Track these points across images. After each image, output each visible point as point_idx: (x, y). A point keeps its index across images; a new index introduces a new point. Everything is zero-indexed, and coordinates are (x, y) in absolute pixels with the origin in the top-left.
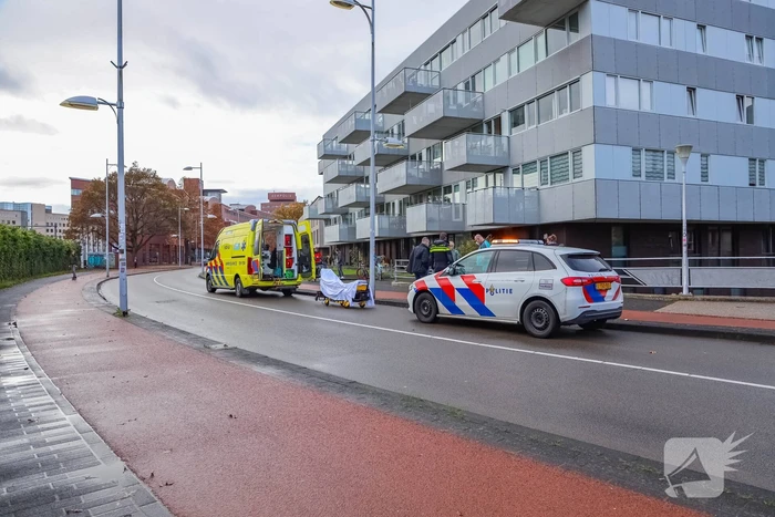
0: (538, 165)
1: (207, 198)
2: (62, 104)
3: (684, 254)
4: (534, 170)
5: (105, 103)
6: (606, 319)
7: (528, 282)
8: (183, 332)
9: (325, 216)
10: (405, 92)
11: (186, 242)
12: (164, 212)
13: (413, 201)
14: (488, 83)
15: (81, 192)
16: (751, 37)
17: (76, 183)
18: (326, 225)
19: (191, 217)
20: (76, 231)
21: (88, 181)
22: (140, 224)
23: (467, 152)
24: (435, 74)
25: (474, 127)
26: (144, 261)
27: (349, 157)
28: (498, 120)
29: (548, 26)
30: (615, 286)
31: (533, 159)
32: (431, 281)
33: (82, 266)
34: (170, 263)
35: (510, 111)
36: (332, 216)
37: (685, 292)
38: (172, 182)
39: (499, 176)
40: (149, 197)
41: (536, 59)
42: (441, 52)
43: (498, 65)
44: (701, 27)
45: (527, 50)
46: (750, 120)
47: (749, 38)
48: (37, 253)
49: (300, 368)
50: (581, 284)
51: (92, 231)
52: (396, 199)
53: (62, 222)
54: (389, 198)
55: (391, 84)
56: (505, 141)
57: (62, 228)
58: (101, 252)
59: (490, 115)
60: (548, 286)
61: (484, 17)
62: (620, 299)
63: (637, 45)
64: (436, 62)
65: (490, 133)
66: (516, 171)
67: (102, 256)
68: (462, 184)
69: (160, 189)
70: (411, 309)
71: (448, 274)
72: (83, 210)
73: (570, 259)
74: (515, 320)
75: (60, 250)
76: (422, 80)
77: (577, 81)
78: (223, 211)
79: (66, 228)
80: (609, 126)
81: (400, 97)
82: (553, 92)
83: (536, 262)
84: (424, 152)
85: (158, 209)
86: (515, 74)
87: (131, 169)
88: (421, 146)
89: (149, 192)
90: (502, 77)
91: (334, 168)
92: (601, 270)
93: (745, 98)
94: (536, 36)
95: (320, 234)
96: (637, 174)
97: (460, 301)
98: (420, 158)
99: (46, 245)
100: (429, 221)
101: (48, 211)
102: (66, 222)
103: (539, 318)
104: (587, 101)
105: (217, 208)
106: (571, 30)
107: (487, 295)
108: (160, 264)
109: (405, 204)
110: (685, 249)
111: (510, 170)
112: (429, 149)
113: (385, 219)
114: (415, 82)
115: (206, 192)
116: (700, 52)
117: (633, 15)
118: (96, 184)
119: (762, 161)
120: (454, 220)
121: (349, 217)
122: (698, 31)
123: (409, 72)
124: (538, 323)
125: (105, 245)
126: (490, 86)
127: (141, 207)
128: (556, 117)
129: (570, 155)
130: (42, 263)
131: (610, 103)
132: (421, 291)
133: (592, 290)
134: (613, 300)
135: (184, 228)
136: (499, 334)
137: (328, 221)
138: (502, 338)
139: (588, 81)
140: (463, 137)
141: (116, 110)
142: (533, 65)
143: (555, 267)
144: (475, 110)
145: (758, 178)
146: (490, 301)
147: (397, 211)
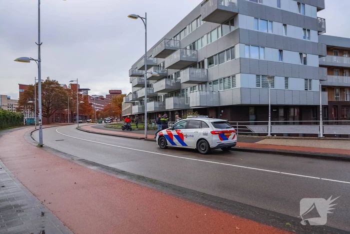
0: (219, 81)
1: (81, 93)
2: (15, 60)
3: (270, 120)
4: (217, 83)
5: (33, 60)
6: (231, 147)
7: (199, 132)
8: (65, 153)
9: (133, 102)
10: (165, 49)
11: (72, 112)
12: (62, 99)
13: (169, 95)
14: (199, 47)
15: (24, 90)
16: (305, 29)
17: (21, 86)
18: (133, 105)
19: (74, 101)
20: (21, 108)
21: (27, 86)
22: (51, 105)
23: (190, 76)
24: (178, 42)
25: (193, 65)
26: (53, 121)
27: (143, 76)
28: (203, 62)
29: (222, 23)
30: (233, 134)
31: (217, 79)
32: (164, 132)
33: (24, 124)
34: (65, 122)
35: (208, 58)
36: (136, 102)
37: (269, 135)
38: (65, 85)
39: (204, 85)
40: (55, 93)
41: (218, 37)
42: (180, 32)
43: (203, 39)
44: (285, 25)
45: (214, 33)
46: (305, 63)
47: (304, 29)
48: (4, 119)
49: (106, 166)
50: (218, 134)
51: (29, 108)
52: (162, 94)
53: (15, 103)
54: (159, 94)
55: (159, 46)
56: (206, 71)
57: (15, 106)
58: (33, 117)
59: (200, 60)
60: (206, 134)
61: (197, 18)
62: (236, 139)
63: (258, 32)
64: (178, 36)
65: (200, 67)
66: (210, 83)
67: (33, 119)
68: (189, 89)
69: (60, 89)
70: (157, 143)
71: (171, 129)
72: (25, 99)
73: (215, 124)
74: (194, 147)
75: (14, 117)
76: (172, 44)
77: (234, 47)
78: (89, 98)
79: (17, 106)
80: (246, 66)
81: (163, 51)
82: (224, 51)
83: (202, 125)
84: (174, 74)
85: (58, 98)
86: (209, 43)
87: (46, 80)
88: (172, 72)
89: (55, 90)
90: (205, 44)
91: (136, 80)
92: (227, 128)
93: (303, 54)
94: (218, 27)
95: (131, 109)
96: (258, 85)
97: (175, 140)
98: (172, 78)
99: (8, 115)
100: (175, 104)
101: (9, 99)
102: (17, 104)
103: (203, 146)
104: (237, 56)
105: (86, 97)
106: (231, 25)
107: (185, 137)
108: (60, 122)
109: (166, 96)
110: (270, 118)
111: (208, 83)
112: (175, 73)
113: (157, 104)
114: (169, 45)
115: (80, 90)
116: (284, 35)
117: (256, 20)
118: (31, 87)
119: (310, 80)
120: (186, 104)
121: (142, 102)
122: (284, 27)
123: (167, 41)
124: (203, 149)
125: (34, 114)
126: (200, 48)
127: (51, 97)
128: (226, 62)
129: (231, 77)
130: (6, 123)
131: (247, 56)
132: (161, 136)
133: (223, 136)
134: (232, 139)
135: (71, 107)
136: (188, 153)
137: (134, 104)
138: (189, 154)
139: (237, 47)
140: (188, 70)
141: (38, 62)
142: (217, 39)
143: (209, 127)
144: (194, 57)
145: (308, 87)
146: (186, 140)
147: (163, 100)
